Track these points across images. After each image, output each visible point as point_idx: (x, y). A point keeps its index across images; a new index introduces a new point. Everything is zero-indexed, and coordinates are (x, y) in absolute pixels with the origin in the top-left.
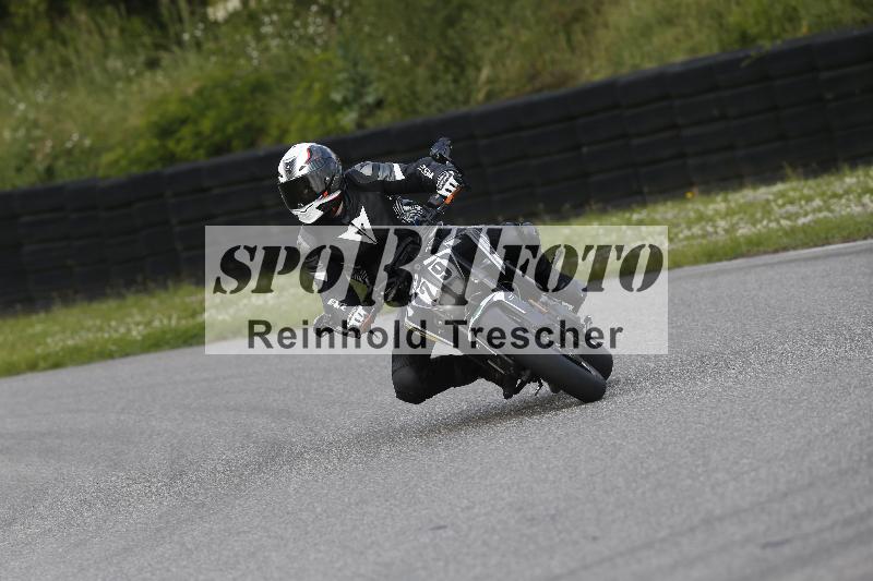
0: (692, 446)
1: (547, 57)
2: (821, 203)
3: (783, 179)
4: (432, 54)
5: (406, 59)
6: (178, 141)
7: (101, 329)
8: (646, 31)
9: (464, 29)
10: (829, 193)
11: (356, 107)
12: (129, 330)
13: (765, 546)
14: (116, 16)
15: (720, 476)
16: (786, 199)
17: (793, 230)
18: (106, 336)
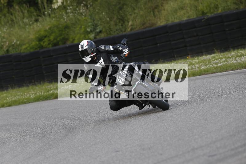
0: (189, 128)
1: (148, 19)
2: (225, 60)
3: (214, 53)
4: (115, 17)
5: (108, 19)
6: (44, 43)
7: (22, 95)
8: (175, 11)
9: (124, 11)
10: (227, 57)
11: (94, 32)
12: (30, 96)
13: (209, 156)
14: (26, 7)
15: (197, 137)
16: (215, 59)
17: (217, 67)
18: (24, 97)
